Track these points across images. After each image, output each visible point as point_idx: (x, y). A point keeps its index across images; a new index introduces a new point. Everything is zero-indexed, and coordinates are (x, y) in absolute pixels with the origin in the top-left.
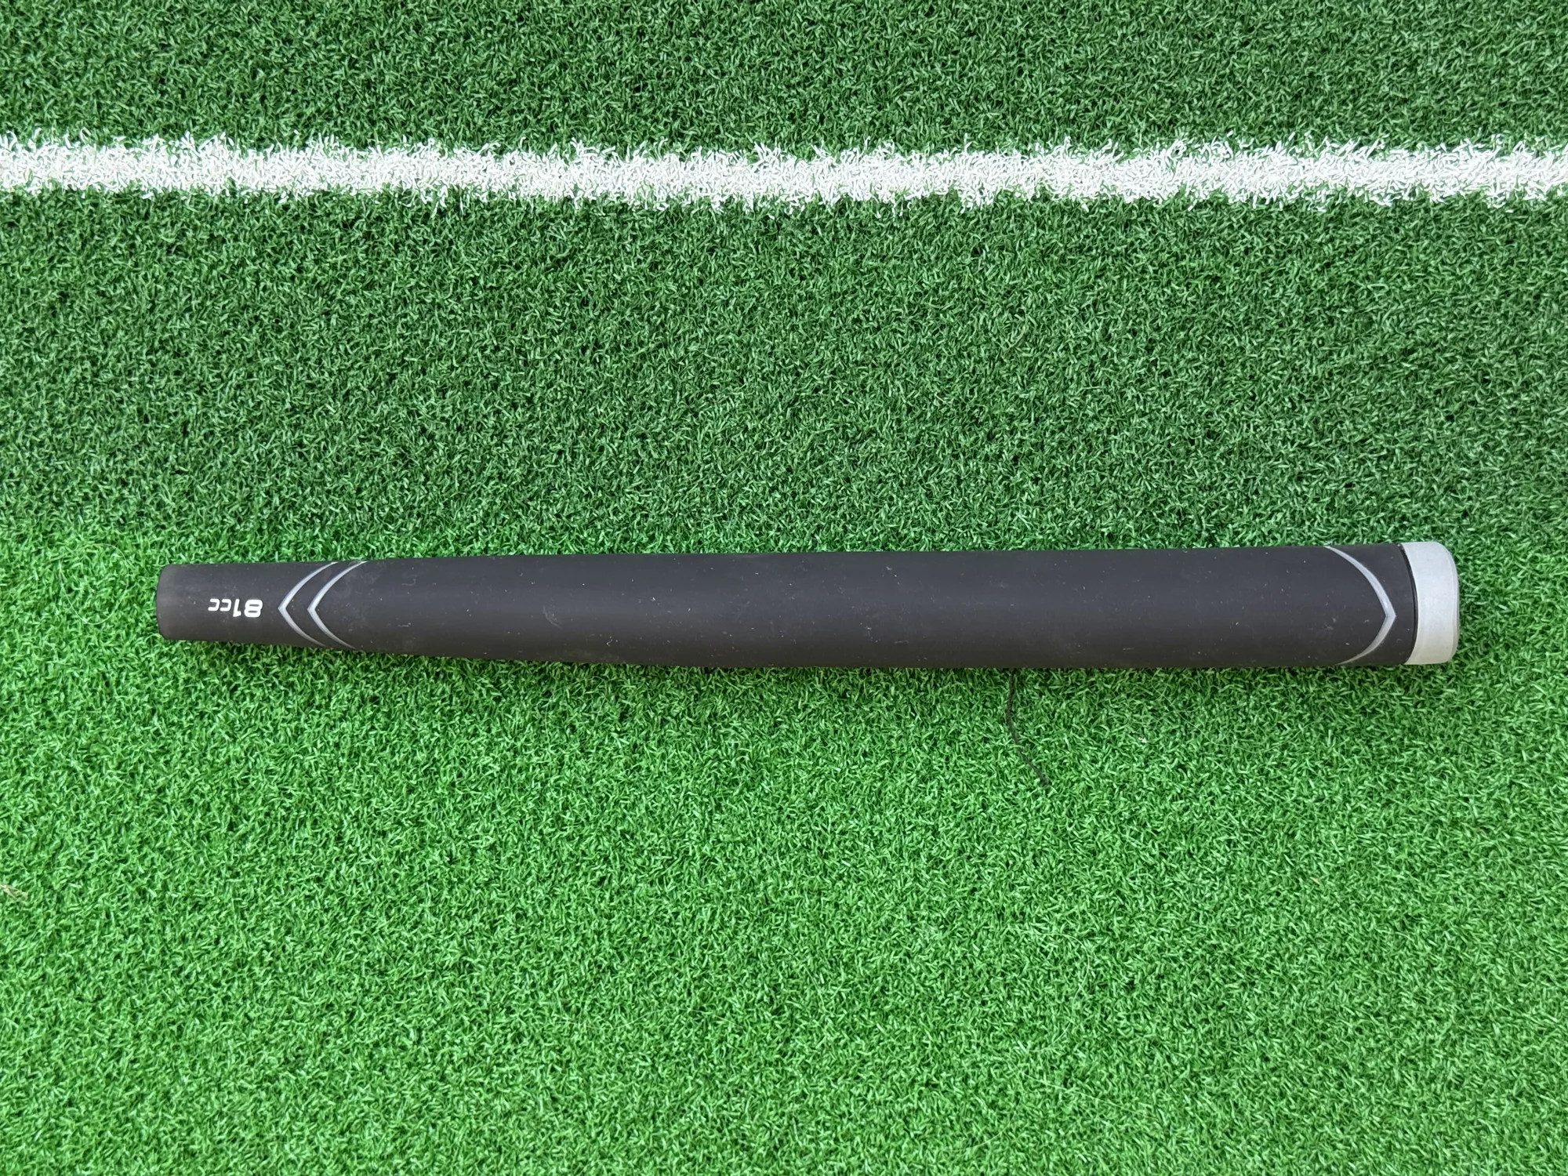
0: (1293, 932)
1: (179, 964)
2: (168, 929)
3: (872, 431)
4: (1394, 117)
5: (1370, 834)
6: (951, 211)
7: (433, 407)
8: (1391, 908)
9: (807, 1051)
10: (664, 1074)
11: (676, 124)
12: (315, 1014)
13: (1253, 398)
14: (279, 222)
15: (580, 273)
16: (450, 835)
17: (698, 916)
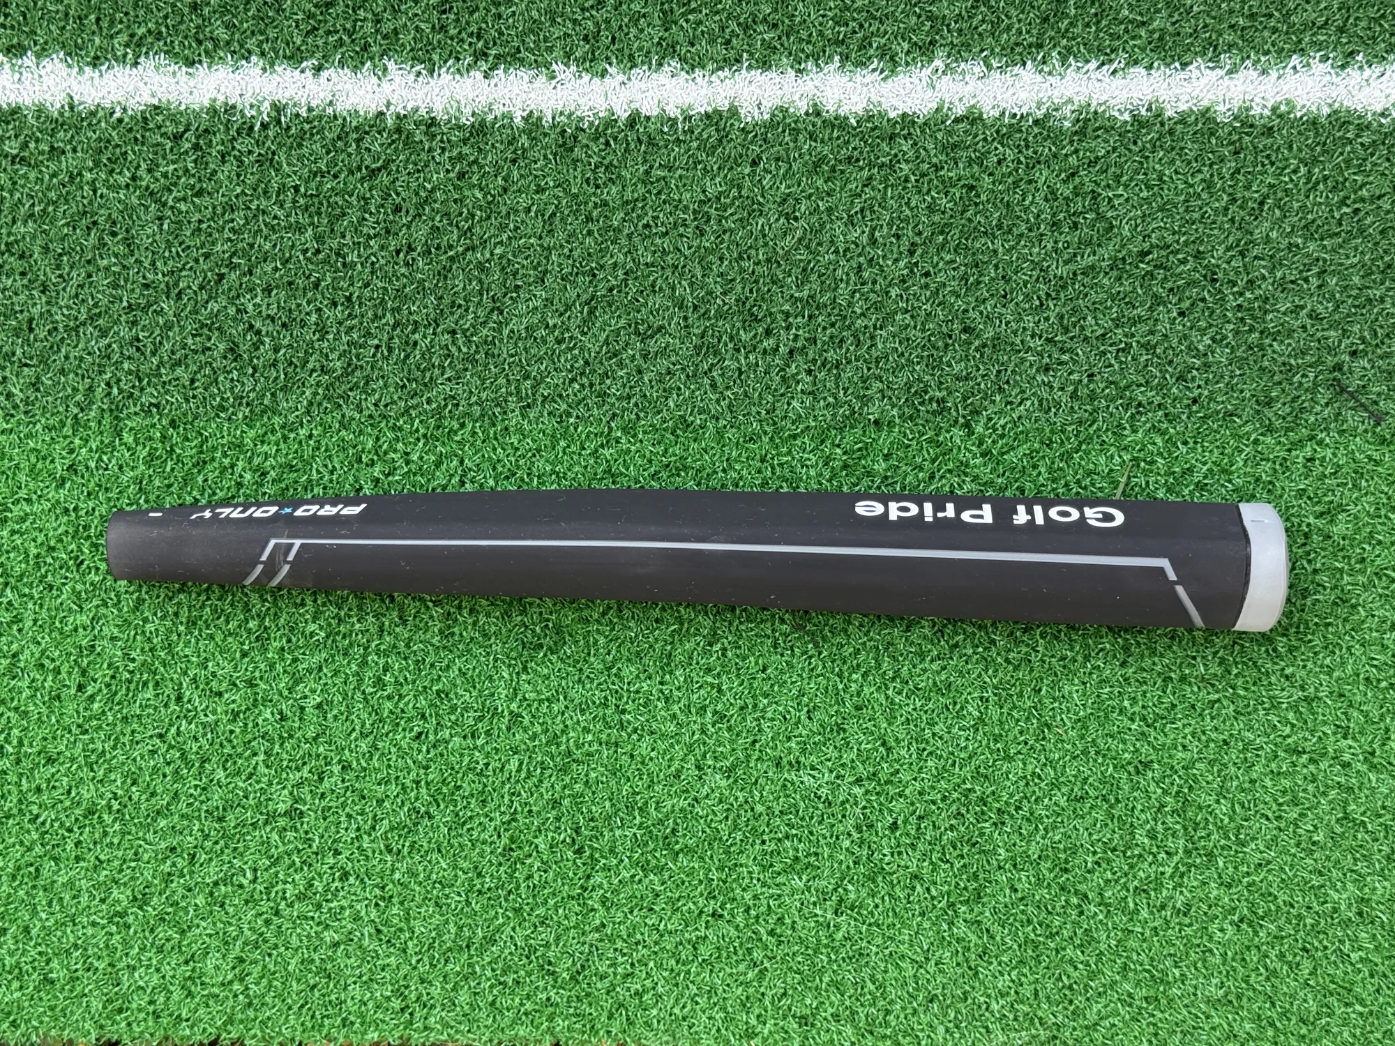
0: (1039, 777)
1: (35, 812)
2: (24, 781)
3: (661, 327)
4: (1133, 38)
5: (1108, 689)
6: (732, 125)
7: (260, 306)
8: (1126, 755)
9: (605, 886)
10: (477, 908)
11: (480, 45)
12: (160, 857)
13: (1005, 297)
14: (114, 134)
15: (394, 182)
16: (281, 695)
17: (507, 767)
